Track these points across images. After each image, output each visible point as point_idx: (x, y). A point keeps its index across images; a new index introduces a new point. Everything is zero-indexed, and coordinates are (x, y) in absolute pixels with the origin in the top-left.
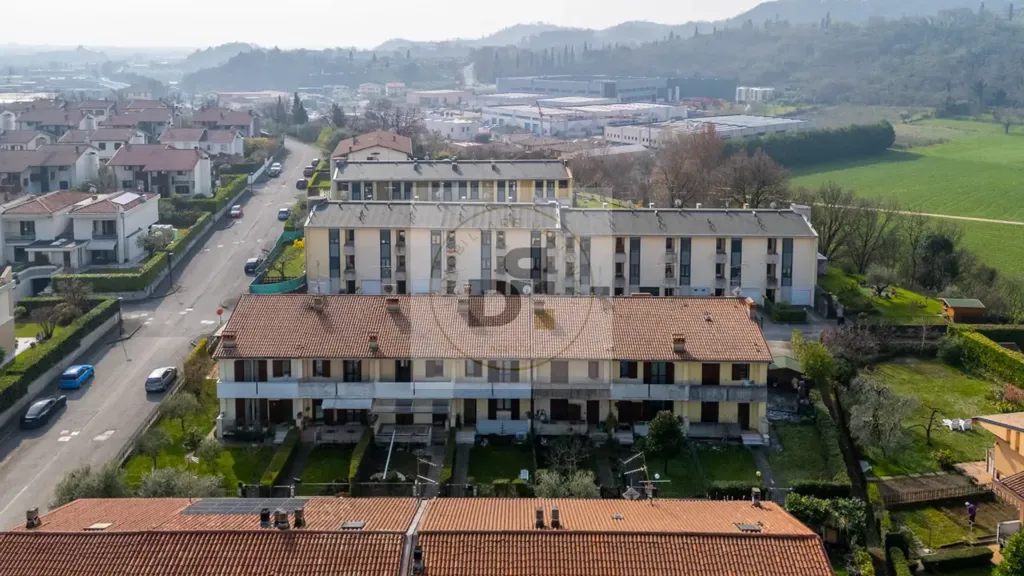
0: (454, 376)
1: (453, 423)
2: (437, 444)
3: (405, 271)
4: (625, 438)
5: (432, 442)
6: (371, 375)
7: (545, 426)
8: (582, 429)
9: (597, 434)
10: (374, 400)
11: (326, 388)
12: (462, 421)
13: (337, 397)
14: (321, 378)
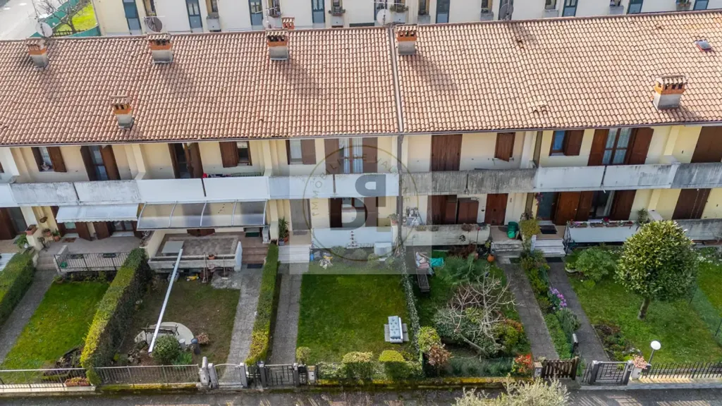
0: (268, 166)
1: (275, 233)
2: (250, 266)
3: (218, 18)
4: (551, 246)
5: (243, 263)
6: (133, 170)
7: (420, 234)
8: (479, 236)
9: (504, 243)
10: (140, 206)
11: (59, 192)
12: (290, 228)
13: (79, 203)
14: (52, 174)
